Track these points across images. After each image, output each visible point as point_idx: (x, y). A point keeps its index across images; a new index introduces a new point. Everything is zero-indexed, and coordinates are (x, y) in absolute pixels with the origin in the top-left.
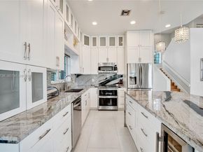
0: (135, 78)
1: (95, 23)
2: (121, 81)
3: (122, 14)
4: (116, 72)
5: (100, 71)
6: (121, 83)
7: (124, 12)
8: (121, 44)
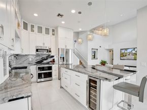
0: (64, 58)
1: (36, 15)
2: (54, 60)
3: (58, 16)
4: (50, 53)
5: (37, 53)
6: (54, 61)
7: (59, 15)
8: (53, 35)
